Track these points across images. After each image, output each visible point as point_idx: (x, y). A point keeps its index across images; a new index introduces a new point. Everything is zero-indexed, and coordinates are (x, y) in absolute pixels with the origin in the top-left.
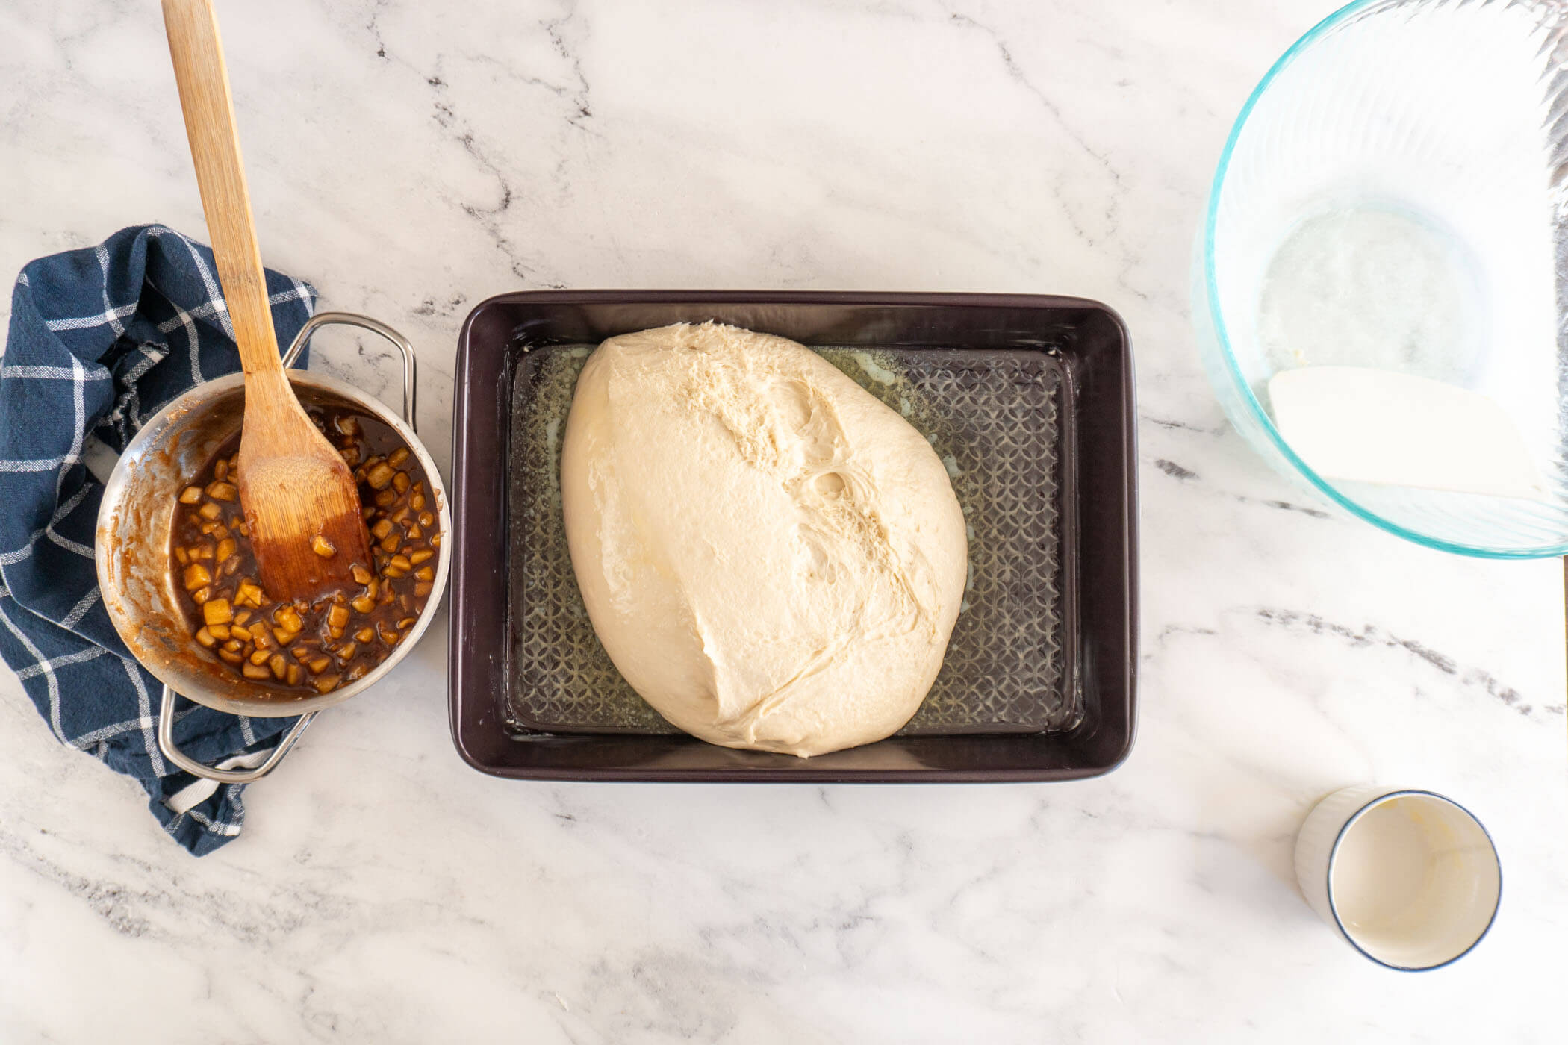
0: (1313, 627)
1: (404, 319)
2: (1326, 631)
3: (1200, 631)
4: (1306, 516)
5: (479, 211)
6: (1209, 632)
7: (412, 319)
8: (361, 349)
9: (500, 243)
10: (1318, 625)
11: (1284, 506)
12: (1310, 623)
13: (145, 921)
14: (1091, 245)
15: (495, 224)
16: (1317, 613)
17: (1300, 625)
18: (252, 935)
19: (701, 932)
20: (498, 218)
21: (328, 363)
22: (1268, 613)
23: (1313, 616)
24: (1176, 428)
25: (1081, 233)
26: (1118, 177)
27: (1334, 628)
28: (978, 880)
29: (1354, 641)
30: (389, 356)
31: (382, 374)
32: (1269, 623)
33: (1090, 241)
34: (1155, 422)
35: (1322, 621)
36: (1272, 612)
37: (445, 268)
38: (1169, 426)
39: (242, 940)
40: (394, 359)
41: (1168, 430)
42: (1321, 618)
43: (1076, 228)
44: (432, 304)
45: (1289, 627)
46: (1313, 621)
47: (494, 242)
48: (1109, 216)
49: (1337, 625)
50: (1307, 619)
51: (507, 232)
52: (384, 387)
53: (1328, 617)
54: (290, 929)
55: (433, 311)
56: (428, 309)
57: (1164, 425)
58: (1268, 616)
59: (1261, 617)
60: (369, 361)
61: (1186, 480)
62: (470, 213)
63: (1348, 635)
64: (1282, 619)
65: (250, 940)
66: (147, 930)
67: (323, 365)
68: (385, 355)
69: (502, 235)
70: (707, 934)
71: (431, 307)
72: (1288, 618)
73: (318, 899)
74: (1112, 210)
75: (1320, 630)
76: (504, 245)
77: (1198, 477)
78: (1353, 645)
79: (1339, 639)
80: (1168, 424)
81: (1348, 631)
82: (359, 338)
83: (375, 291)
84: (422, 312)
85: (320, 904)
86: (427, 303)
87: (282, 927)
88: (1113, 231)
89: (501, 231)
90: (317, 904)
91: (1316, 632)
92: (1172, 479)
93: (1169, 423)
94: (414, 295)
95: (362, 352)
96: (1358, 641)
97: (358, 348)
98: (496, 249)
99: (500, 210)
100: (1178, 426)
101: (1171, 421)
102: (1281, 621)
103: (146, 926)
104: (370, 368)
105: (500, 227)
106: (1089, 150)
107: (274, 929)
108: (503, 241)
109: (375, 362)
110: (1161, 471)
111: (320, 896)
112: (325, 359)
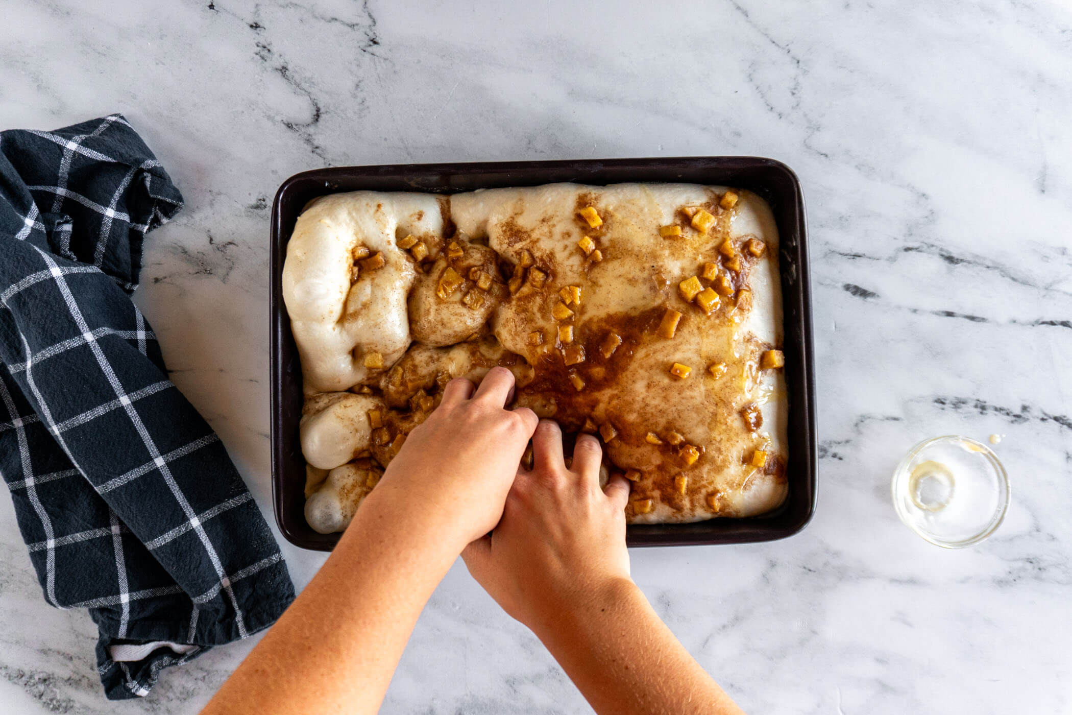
0: (979, 410)
1: (243, 214)
2: (990, 412)
3: (888, 419)
4: (967, 321)
5: (296, 125)
6: (896, 419)
7: (249, 214)
8: (211, 240)
9: (315, 150)
10: (983, 408)
11: (950, 314)
12: (976, 406)
13: (70, 700)
14: (780, 118)
15: (309, 135)
16: (981, 399)
17: (969, 408)
18: (155, 706)
19: (507, 682)
20: (311, 130)
21: (186, 252)
22: (943, 400)
23: (978, 400)
24: (858, 259)
25: (772, 108)
26: (798, 62)
27: (996, 409)
28: (724, 627)
29: (1013, 418)
30: (234, 244)
31: (228, 258)
32: (943, 409)
33: (779, 115)
34: (841, 254)
35: (986, 404)
36: (945, 399)
37: (273, 171)
38: (852, 257)
39: (147, 710)
40: (238, 246)
41: (852, 260)
42: (985, 402)
43: (768, 105)
44: (264, 200)
45: (959, 410)
46: (979, 406)
47: (309, 148)
48: (793, 94)
49: (998, 406)
50: (973, 403)
51: (319, 140)
52: (231, 268)
53: (991, 401)
54: (185, 699)
55: (265, 207)
56: (261, 204)
57: (848, 257)
58: (943, 403)
59: (936, 404)
60: (218, 249)
61: (869, 299)
62: (289, 127)
63: (1008, 414)
64: (954, 404)
65: (154, 710)
66: (72, 707)
67: (182, 254)
68: (230, 243)
69: (316, 143)
70: (512, 683)
71: (263, 203)
72: (958, 404)
73: (205, 674)
74: (795, 89)
75: (985, 412)
76: (318, 151)
77: (878, 296)
78: (1012, 422)
79: (1002, 417)
80: (851, 255)
81: (1008, 411)
82: (209, 231)
83: (219, 194)
84: (257, 207)
85: (207, 677)
86: (260, 200)
87: (178, 698)
88: (797, 105)
89: (315, 139)
90: (204, 677)
91: (982, 413)
92: (857, 299)
93: (853, 254)
94: (250, 194)
95: (212, 242)
96: (1016, 419)
97: (209, 239)
98: (311, 154)
99: (312, 123)
100: (859, 256)
101: (854, 252)
102: (952, 406)
103: (72, 704)
104: (219, 254)
105: (313, 137)
106: (774, 42)
107: (172, 700)
108: (317, 148)
109: (222, 249)
110: (849, 294)
111: (206, 671)
112: (184, 250)
